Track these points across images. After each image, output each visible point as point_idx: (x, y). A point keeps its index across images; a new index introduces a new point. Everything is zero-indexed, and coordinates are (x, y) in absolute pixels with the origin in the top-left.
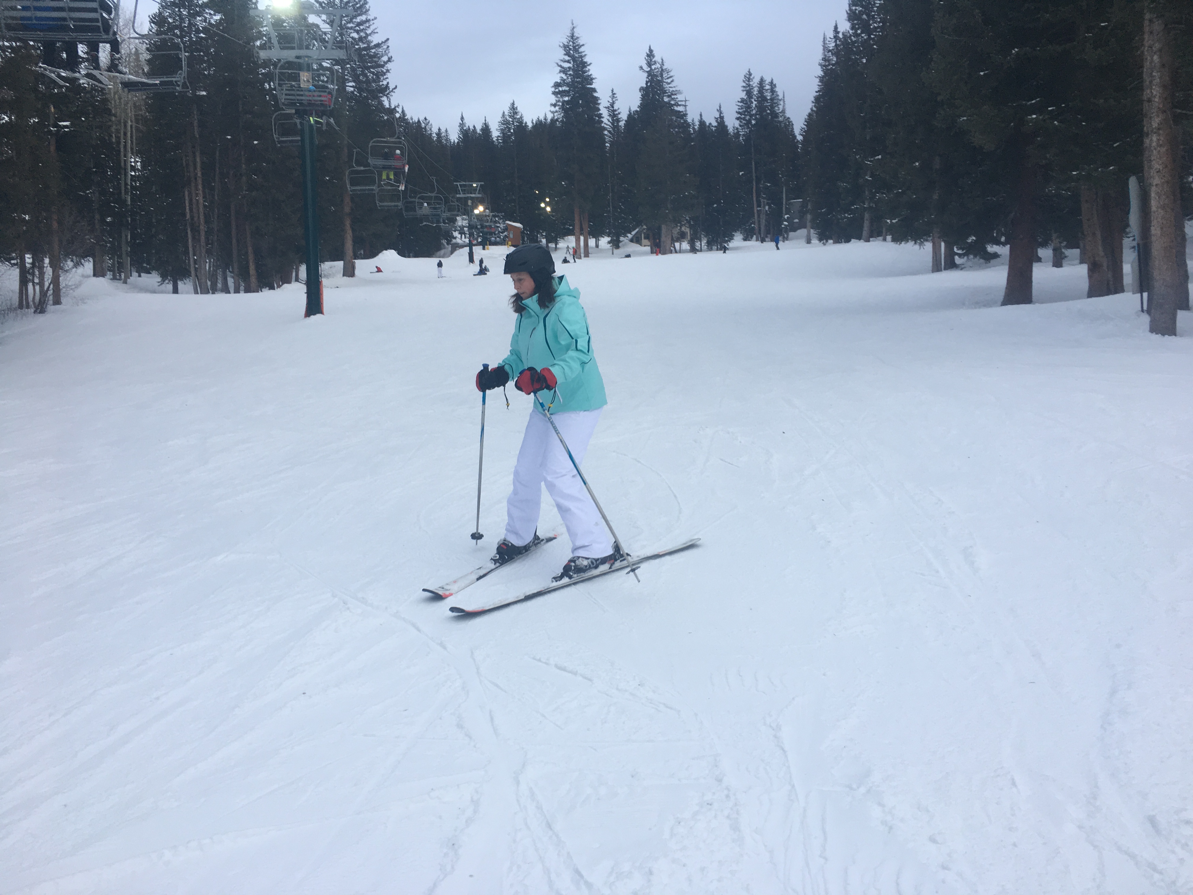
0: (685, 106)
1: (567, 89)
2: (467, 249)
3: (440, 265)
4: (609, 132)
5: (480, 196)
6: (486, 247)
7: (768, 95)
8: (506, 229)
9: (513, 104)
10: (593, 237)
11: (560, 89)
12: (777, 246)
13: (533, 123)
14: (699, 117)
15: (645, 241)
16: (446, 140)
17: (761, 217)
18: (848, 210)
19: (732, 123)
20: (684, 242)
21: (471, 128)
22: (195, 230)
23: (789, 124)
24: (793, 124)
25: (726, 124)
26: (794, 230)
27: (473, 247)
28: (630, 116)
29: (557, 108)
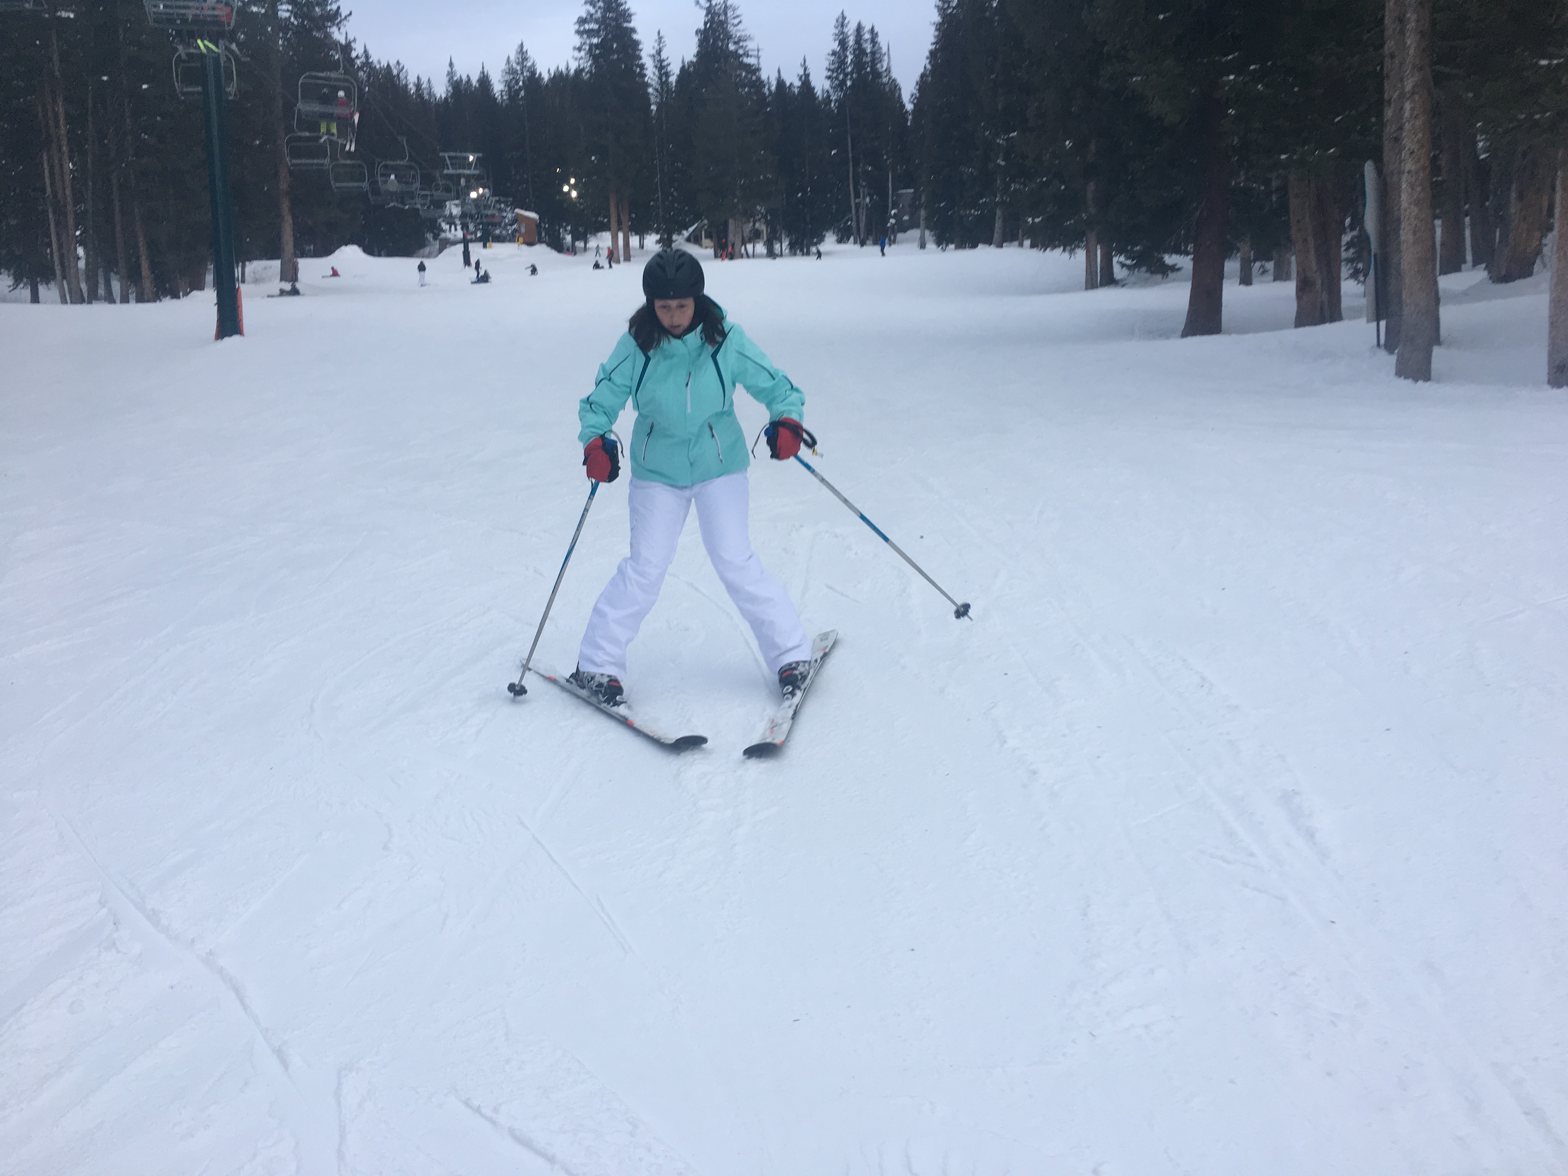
0: (758, 57)
1: (596, 27)
2: (460, 248)
3: (422, 268)
4: (656, 90)
5: (477, 172)
6: (488, 244)
7: (868, 47)
8: (515, 220)
9: (522, 46)
10: (636, 234)
11: (587, 27)
12: (882, 250)
13: (550, 74)
14: (777, 75)
15: (706, 242)
16: (430, 94)
17: (861, 211)
18: (974, 205)
19: (821, 84)
20: (759, 242)
21: (464, 78)
22: (60, 212)
23: (895, 87)
24: (900, 89)
25: (813, 84)
26: (904, 231)
27: (469, 245)
28: (683, 69)
29: (583, 53)
